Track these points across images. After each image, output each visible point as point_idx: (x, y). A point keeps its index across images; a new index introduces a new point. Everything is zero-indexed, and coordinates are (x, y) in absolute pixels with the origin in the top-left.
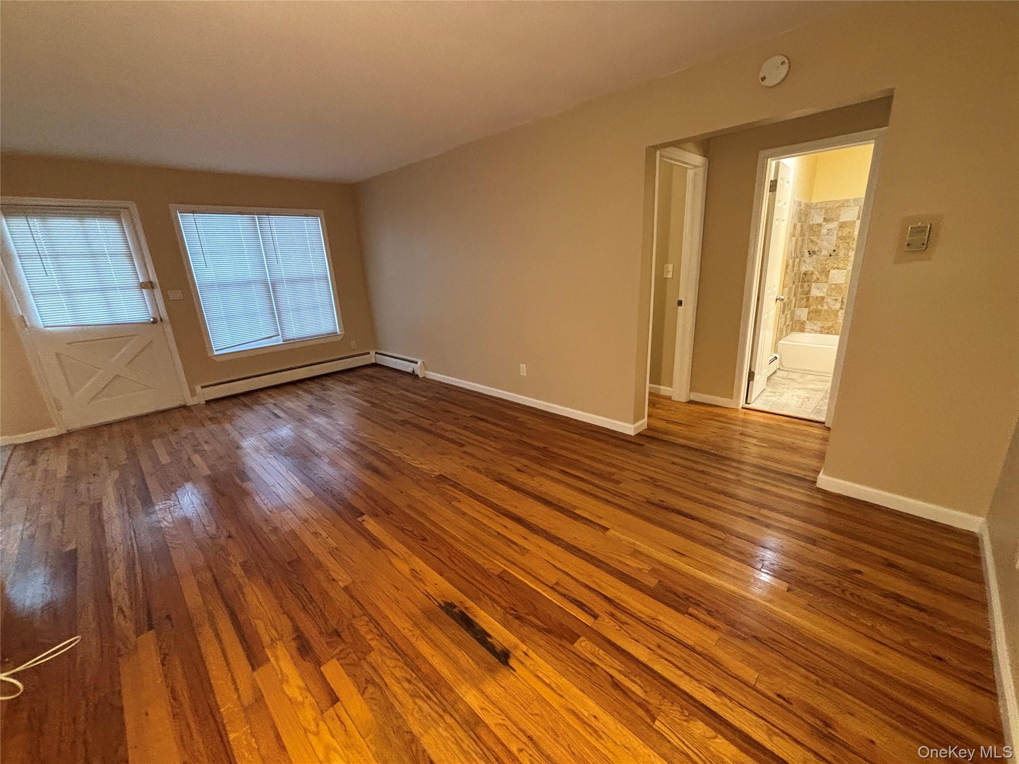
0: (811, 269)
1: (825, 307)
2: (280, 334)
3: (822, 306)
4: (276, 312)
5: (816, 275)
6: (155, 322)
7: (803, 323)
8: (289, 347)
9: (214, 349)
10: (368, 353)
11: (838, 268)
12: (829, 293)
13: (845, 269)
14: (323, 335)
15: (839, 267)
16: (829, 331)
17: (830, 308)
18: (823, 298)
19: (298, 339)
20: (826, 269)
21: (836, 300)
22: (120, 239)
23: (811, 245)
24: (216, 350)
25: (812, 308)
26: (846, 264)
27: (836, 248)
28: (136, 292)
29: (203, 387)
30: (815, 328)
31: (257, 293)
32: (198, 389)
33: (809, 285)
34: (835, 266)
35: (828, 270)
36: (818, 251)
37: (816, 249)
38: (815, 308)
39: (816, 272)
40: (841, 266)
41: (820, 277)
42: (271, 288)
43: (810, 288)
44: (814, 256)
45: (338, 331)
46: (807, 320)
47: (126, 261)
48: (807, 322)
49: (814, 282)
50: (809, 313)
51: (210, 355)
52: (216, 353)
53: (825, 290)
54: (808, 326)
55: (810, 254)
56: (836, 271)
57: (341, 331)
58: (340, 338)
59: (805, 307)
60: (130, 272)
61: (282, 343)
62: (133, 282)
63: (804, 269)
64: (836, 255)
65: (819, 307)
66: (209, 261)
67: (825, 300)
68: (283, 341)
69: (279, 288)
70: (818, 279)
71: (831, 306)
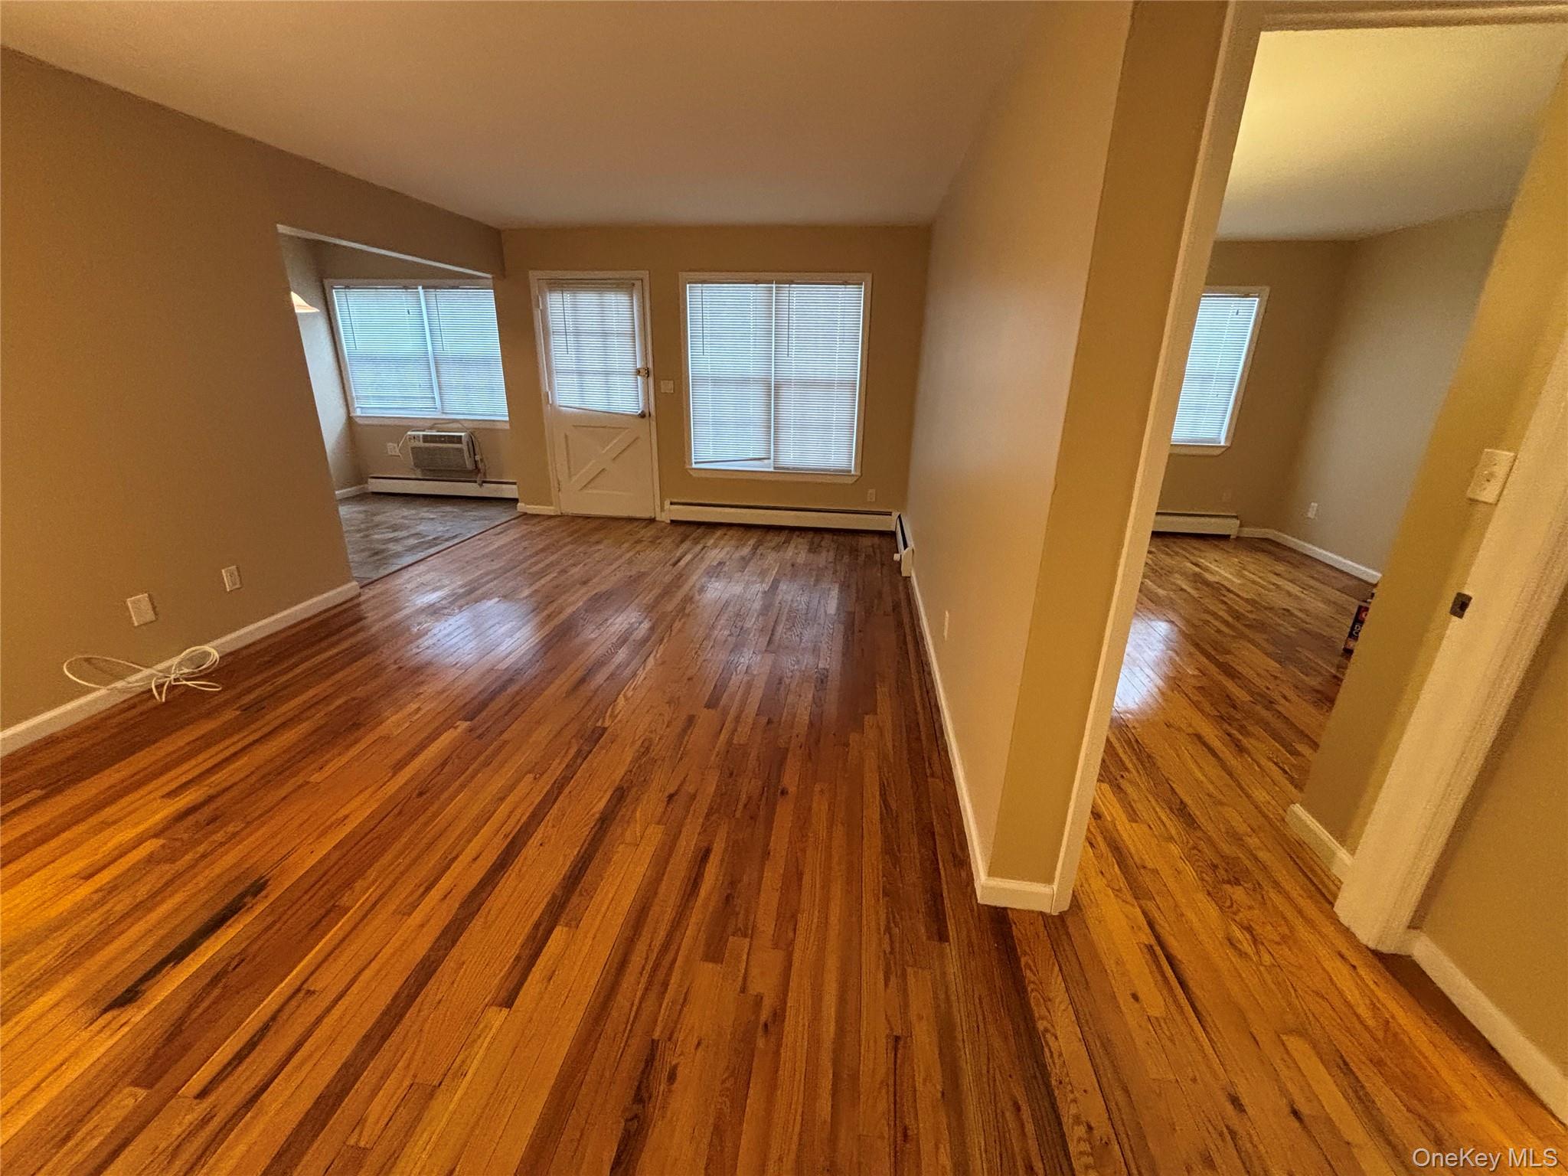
2: (772, 458)
4: (773, 427)
6: (642, 416)
8: (781, 478)
9: (693, 461)
10: (890, 514)
14: (829, 470)
19: (794, 469)
22: (627, 315)
24: (696, 463)
28: (631, 378)
29: (672, 504)
31: (755, 397)
32: (667, 505)
42: (773, 390)
45: (853, 469)
47: (627, 341)
51: (688, 467)
52: (694, 466)
57: (855, 470)
58: (850, 481)
60: (630, 357)
61: (772, 470)
62: (630, 367)
66: (707, 348)
68: (775, 468)
69: (785, 393)
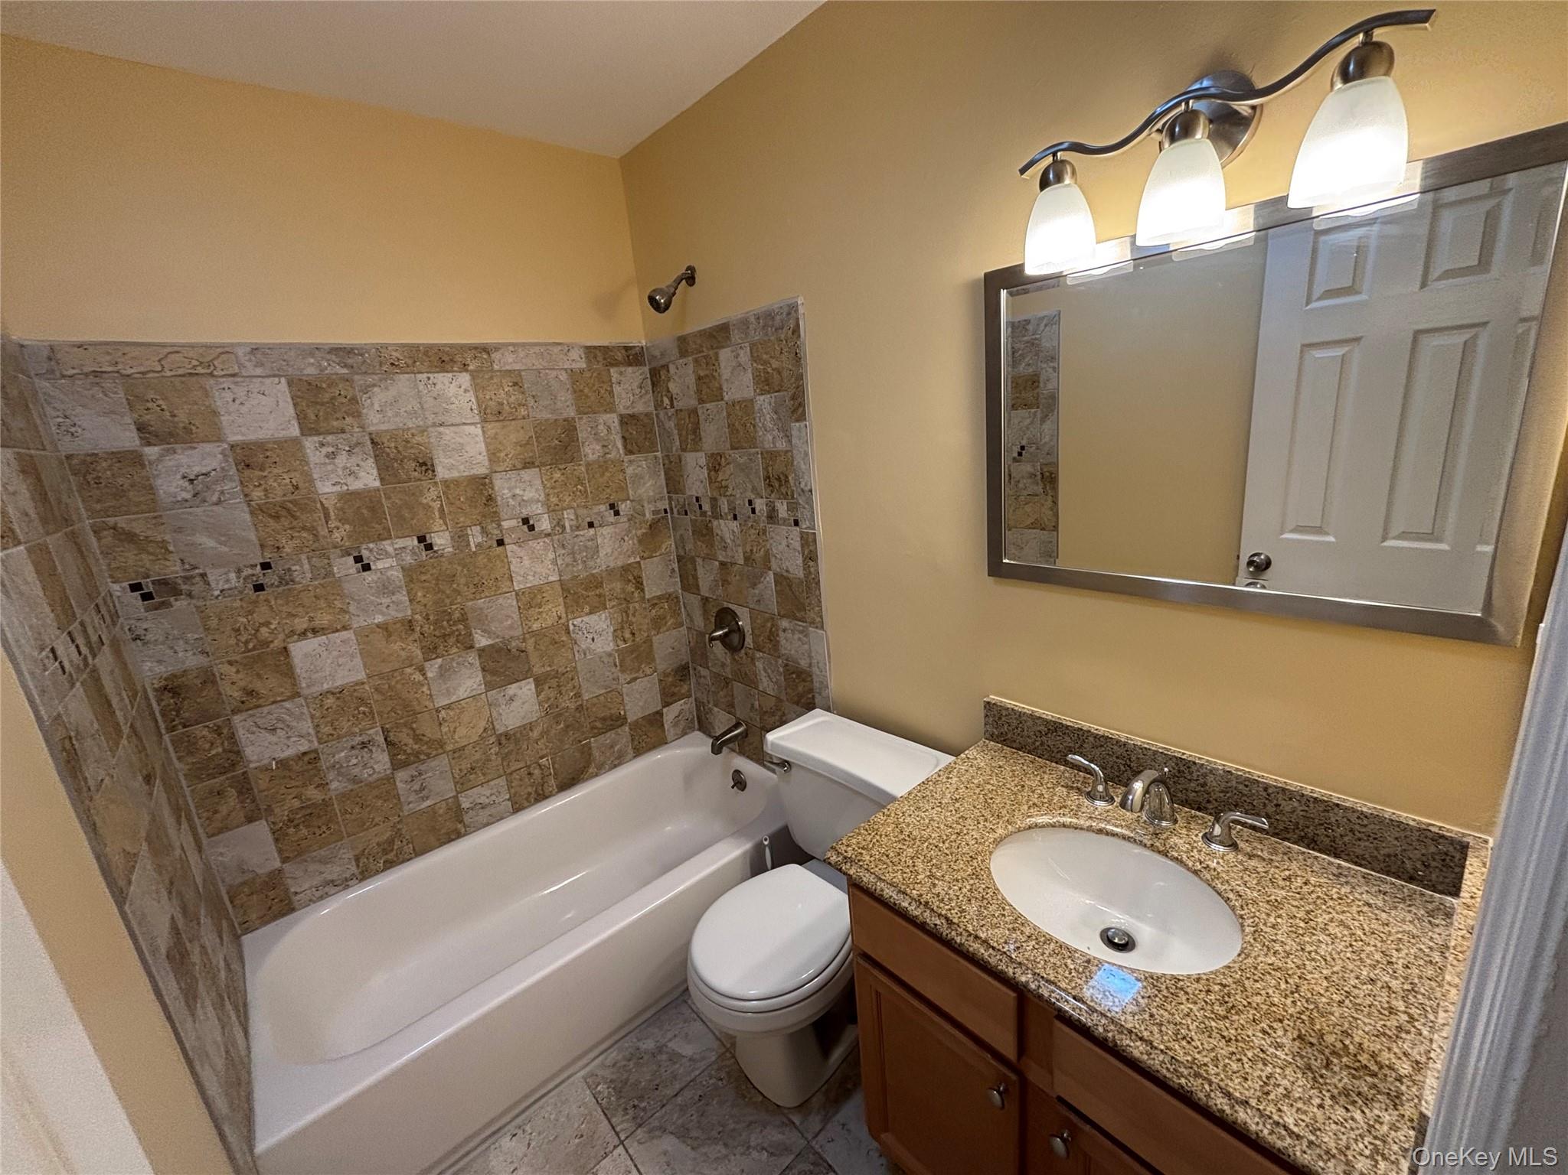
0: (192, 661)
1: (336, 785)
3: (322, 786)
5: (232, 682)
7: (274, 881)
11: (315, 631)
12: (327, 729)
13: (345, 628)
15: (317, 623)
16: (390, 856)
17: (355, 780)
18: (311, 758)
20: (266, 644)
21: (364, 745)
23: (129, 557)
25: (281, 813)
26: (343, 611)
27: (268, 556)
30: (334, 871)
33: (218, 731)
34: (301, 624)
35: (277, 644)
36: (187, 579)
37: (173, 569)
38: (296, 803)
39: (226, 669)
40: (323, 619)
41: (258, 685)
43: (232, 736)
44: (180, 604)
46: (284, 860)
48: (287, 866)
49: (234, 712)
50: (278, 836)
53: (307, 726)
54: (300, 880)
55: (147, 597)
56: (312, 644)
59: (250, 820)
63: (151, 669)
64: (282, 581)
65: (313, 793)
67: (323, 764)
70: (251, 693)
71: (356, 771)
